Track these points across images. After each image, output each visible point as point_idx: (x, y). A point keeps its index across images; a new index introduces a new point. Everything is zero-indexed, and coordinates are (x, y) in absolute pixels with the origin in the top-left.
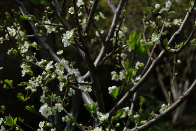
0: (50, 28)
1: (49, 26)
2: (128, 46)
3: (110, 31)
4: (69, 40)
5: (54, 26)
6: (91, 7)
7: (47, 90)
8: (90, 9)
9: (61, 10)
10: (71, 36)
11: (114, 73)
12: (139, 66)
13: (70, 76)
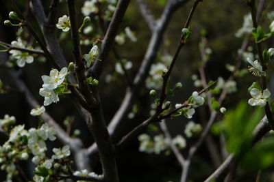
0: (22, 56)
1: (19, 52)
2: (187, 106)
3: (144, 63)
4: (56, 90)
5: (31, 53)
6: (111, 16)
7: (17, 173)
8: (109, 22)
9: (47, 20)
10: (60, 82)
11: (144, 138)
12: (192, 131)
13: (56, 161)
